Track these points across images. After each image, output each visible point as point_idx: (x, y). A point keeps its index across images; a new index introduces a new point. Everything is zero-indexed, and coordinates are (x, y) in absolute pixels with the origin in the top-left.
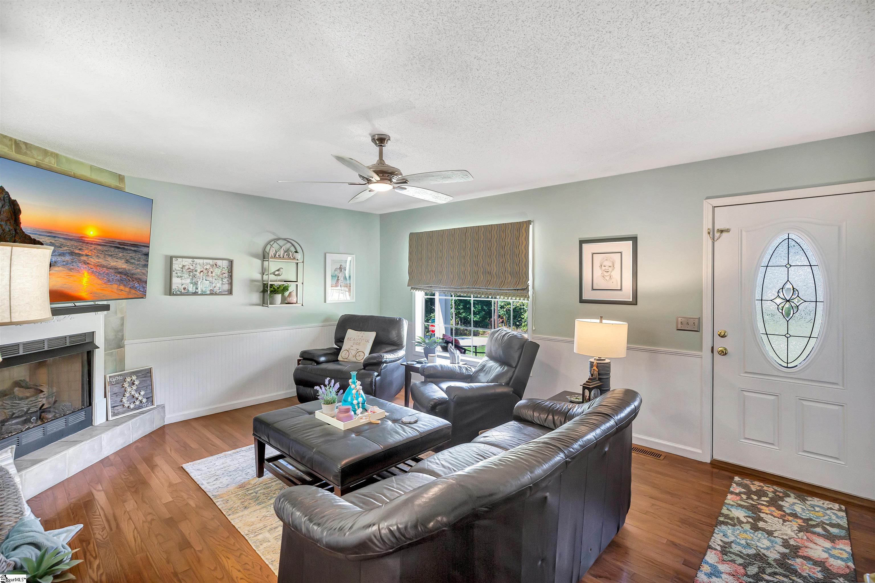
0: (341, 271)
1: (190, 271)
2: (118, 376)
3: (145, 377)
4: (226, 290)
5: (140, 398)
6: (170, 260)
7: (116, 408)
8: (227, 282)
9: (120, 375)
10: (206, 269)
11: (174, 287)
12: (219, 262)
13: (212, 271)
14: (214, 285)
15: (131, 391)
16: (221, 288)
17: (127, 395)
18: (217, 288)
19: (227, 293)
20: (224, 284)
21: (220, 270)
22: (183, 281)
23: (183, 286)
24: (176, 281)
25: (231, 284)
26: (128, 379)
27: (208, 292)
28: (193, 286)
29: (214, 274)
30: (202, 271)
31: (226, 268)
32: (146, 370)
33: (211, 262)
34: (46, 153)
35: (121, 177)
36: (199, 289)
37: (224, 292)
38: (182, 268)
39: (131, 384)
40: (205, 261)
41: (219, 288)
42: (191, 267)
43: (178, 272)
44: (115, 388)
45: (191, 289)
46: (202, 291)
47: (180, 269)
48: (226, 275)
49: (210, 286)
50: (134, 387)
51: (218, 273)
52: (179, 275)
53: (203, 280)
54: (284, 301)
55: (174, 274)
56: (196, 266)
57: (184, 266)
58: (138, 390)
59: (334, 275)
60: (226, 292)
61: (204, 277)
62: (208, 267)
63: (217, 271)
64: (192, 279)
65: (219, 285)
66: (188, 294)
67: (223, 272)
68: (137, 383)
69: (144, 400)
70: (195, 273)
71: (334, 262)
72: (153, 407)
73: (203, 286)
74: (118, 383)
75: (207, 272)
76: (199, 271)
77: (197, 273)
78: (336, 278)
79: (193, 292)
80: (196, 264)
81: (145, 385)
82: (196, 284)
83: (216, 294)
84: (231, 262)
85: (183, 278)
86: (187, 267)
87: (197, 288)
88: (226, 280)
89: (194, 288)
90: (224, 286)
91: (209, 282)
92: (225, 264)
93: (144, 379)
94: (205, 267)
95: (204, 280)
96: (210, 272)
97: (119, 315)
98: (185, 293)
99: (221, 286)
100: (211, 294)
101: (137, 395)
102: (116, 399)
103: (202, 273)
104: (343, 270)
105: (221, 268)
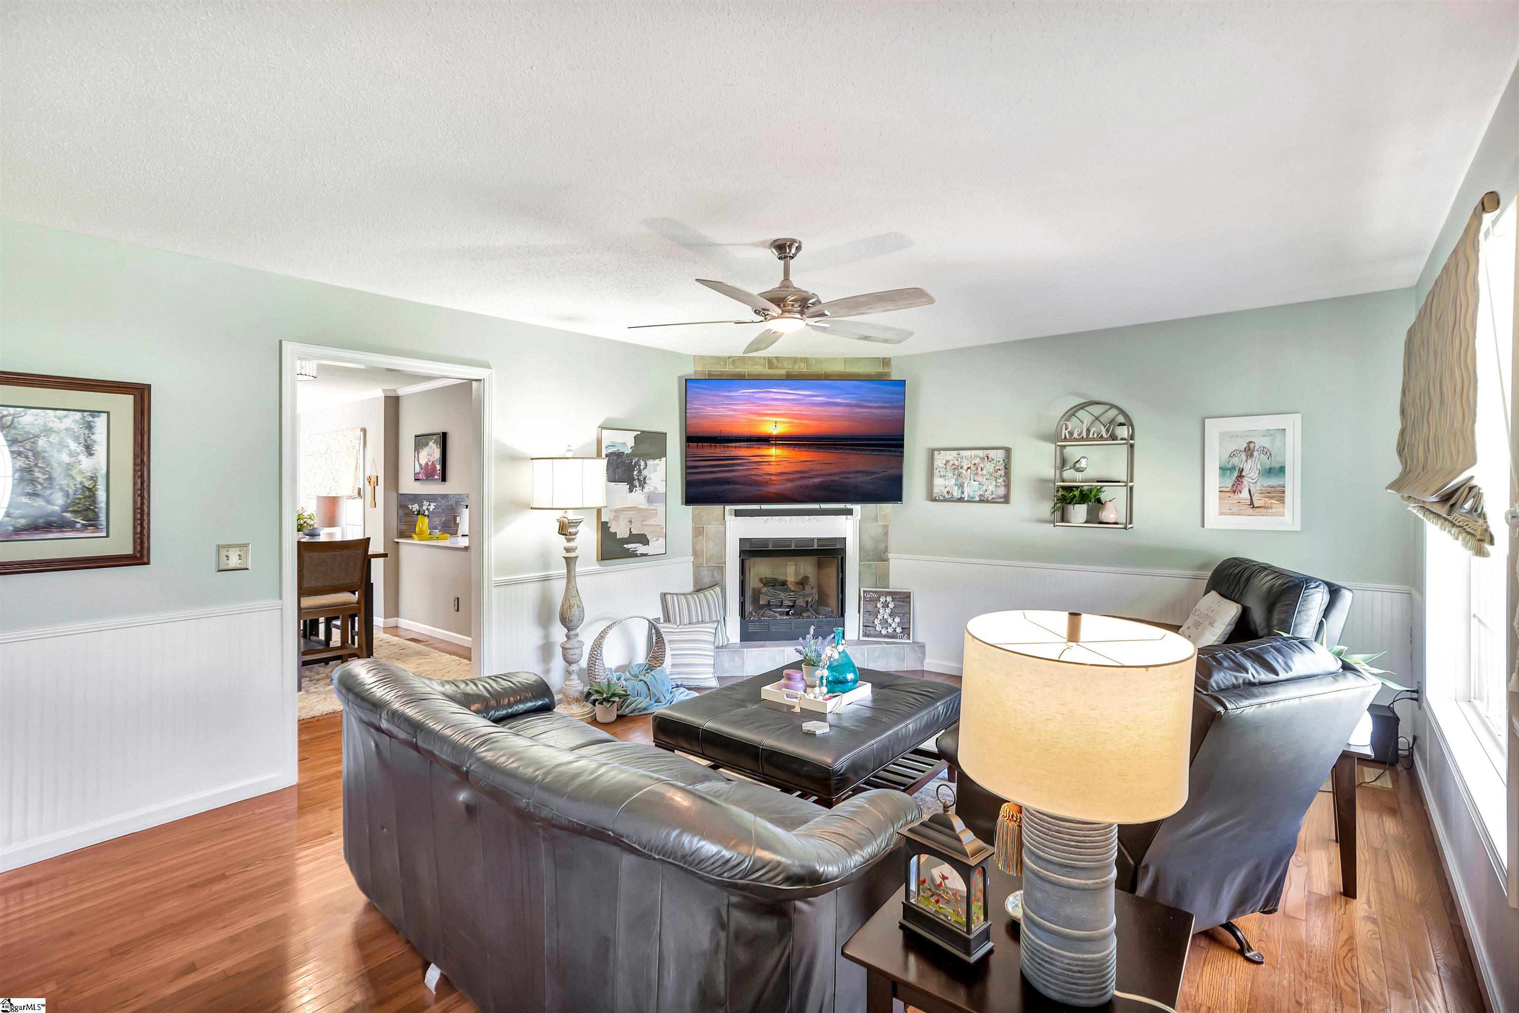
0: (1252, 455)
1: (955, 468)
2: (873, 592)
3: (903, 602)
4: (1002, 496)
5: (894, 625)
6: (932, 453)
7: (868, 628)
8: (1003, 484)
9: (875, 592)
10: (975, 464)
11: (936, 490)
12: (992, 453)
13: (982, 466)
14: (984, 487)
15: (884, 613)
16: (994, 493)
17: (880, 617)
18: (989, 492)
19: (1002, 500)
20: (999, 487)
21: (993, 466)
22: (947, 483)
23: (947, 489)
24: (938, 482)
25: (1008, 486)
26: (882, 599)
27: (977, 499)
28: (958, 489)
29: (984, 472)
30: (970, 468)
31: (1002, 462)
32: (904, 593)
33: (981, 453)
34: (795, 360)
35: (885, 360)
36: (966, 493)
37: (998, 498)
38: (945, 464)
39: (885, 606)
40: (974, 452)
41: (992, 492)
42: (956, 462)
43: (941, 470)
44: (869, 606)
45: (956, 494)
46: (969, 496)
47: (943, 465)
48: (1002, 473)
49: (980, 489)
50: (888, 611)
51: (991, 470)
52: (942, 473)
53: (970, 480)
54: (1093, 518)
55: (936, 472)
56: (963, 460)
57: (948, 461)
58: (891, 615)
59: (1230, 466)
60: (1001, 498)
61: (972, 476)
62: (977, 462)
63: (989, 467)
64: (957, 480)
65: (991, 488)
66: (951, 500)
67: (998, 468)
68: (891, 605)
69: (899, 630)
70: (961, 470)
71: (1225, 436)
72: (908, 641)
73: (971, 489)
74: (872, 601)
75: (975, 469)
76: (965, 468)
77: (963, 471)
78: (1236, 474)
79: (959, 497)
80: (962, 458)
81: (902, 611)
82: (961, 486)
83: (988, 501)
84: (1008, 451)
85: (947, 477)
86: (951, 462)
87: (963, 492)
88: (1002, 480)
89: (960, 491)
90: (999, 489)
91: (978, 483)
92: (999, 455)
93: (902, 604)
94: (973, 462)
95: (972, 480)
96: (979, 468)
97: (881, 523)
98: (949, 499)
99: (994, 489)
100: (981, 501)
101: (890, 621)
102: (869, 618)
103: (969, 470)
104: (1255, 453)
105: (995, 462)
